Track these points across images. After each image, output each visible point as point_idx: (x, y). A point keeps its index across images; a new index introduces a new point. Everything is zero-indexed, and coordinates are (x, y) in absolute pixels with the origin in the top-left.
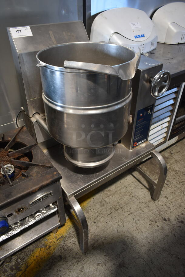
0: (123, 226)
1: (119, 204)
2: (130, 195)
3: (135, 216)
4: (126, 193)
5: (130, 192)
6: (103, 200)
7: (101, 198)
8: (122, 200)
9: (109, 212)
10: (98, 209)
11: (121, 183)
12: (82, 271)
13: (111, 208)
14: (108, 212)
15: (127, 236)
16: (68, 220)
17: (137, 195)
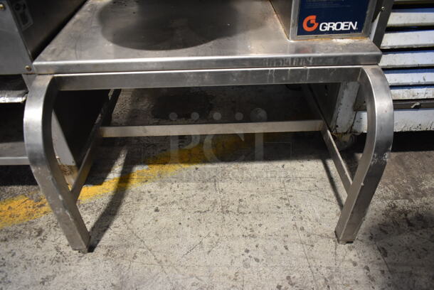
0: (209, 252)
1: (242, 203)
2: (285, 199)
3: (257, 246)
4: (279, 191)
5: (289, 194)
7: (213, 175)
8: (255, 199)
9: (204, 207)
10: (188, 190)
11: (283, 166)
12: (43, 283)
13: (215, 203)
14: (202, 205)
15: (197, 277)
17: (302, 207)
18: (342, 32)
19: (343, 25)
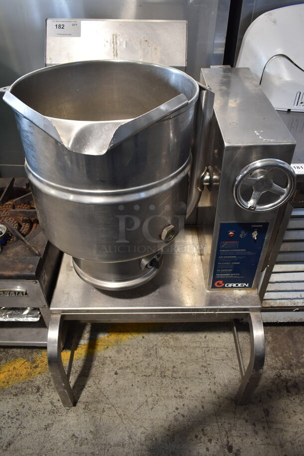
0: (152, 408)
1: (175, 369)
2: (205, 367)
3: (183, 405)
4: (201, 360)
5: (208, 363)
6: (155, 348)
7: (155, 343)
8: (184, 366)
9: (149, 371)
10: (137, 356)
11: (205, 337)
12: (46, 429)
13: (156, 368)
14: (147, 370)
15: (144, 428)
16: (85, 346)
17: (216, 374)
18: (239, 287)
19: (239, 285)
